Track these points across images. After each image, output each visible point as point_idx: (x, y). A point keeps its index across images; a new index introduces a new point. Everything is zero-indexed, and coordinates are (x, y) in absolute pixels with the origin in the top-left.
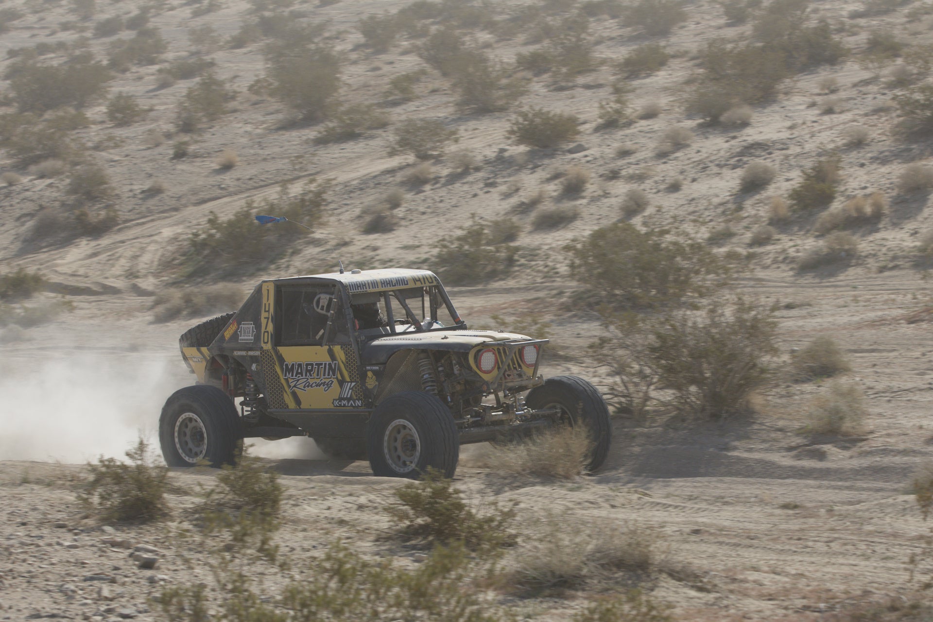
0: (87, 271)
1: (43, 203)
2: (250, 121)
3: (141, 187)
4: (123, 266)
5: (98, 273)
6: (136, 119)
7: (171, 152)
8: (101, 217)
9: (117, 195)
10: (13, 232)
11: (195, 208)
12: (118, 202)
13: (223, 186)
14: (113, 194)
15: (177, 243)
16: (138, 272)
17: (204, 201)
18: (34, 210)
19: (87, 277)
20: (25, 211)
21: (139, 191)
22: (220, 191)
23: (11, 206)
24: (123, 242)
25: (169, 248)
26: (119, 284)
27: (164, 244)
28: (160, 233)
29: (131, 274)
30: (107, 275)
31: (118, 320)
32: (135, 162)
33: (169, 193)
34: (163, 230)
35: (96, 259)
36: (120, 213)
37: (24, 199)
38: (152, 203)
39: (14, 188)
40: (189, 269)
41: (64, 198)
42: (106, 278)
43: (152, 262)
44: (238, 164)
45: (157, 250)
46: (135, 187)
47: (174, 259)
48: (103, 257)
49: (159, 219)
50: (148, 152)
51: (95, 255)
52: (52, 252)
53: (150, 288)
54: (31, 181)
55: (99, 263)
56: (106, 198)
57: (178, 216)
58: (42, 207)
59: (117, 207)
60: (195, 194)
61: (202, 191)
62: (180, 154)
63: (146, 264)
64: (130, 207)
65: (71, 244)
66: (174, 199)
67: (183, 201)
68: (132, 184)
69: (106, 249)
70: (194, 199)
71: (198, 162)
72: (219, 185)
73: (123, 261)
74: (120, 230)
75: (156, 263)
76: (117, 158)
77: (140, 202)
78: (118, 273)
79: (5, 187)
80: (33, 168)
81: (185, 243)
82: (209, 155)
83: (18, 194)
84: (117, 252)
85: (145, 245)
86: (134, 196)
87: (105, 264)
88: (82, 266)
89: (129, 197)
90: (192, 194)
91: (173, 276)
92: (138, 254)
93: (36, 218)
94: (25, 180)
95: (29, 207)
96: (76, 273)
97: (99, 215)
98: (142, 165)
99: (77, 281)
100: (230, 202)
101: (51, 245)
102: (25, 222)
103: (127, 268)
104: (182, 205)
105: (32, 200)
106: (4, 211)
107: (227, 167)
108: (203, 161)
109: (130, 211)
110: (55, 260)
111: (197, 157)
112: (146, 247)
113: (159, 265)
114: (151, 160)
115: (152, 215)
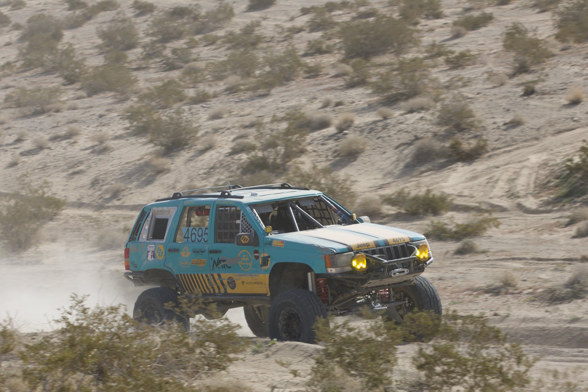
0: (471, 192)
1: (418, 134)
2: (574, 63)
3: (503, 120)
4: (502, 188)
5: (481, 194)
6: (468, 62)
7: (520, 90)
8: (472, 146)
9: (483, 127)
10: (394, 159)
11: (553, 138)
12: (485, 133)
13: (575, 119)
14: (480, 125)
15: (548, 168)
16: (518, 192)
17: (560, 132)
18: (410, 140)
19: (472, 197)
20: (401, 141)
21: (502, 123)
22: (573, 123)
23: (389, 136)
24: (498, 167)
25: (542, 172)
26: (505, 203)
27: (536, 169)
28: (528, 159)
29: (512, 195)
30: (491, 196)
31: (542, 234)
32: (491, 99)
33: (529, 125)
34: (530, 157)
35: (476, 182)
36: (488, 142)
37: (399, 131)
38: (515, 132)
39: (389, 121)
40: (564, 191)
41: (436, 129)
42: (491, 198)
43: (529, 184)
44: (584, 99)
45: (530, 174)
46: (497, 120)
47: (549, 182)
48: (483, 180)
49: (523, 147)
50: (496, 91)
51: (474, 178)
52: (433, 176)
53: (534, 207)
54: (402, 115)
55: (480, 185)
56: (473, 129)
57: (539, 145)
58: (417, 138)
59: (485, 137)
60: (552, 125)
61: (558, 123)
62: (529, 92)
63: (523, 186)
64: (496, 137)
65: (449, 169)
66: (534, 130)
67: (543, 132)
68: (493, 118)
69: (484, 172)
70: (551, 130)
71: (547, 98)
72: (572, 118)
73: (501, 184)
74: (490, 157)
75: (532, 185)
76: (470, 96)
77: (505, 133)
78: (500, 194)
79: (380, 121)
80: (403, 104)
81: (556, 168)
82: (555, 92)
83: (393, 126)
84: (494, 176)
85: (518, 170)
86: (498, 128)
87: (485, 186)
88: (465, 188)
89: (493, 129)
90: (550, 126)
91: (552, 196)
92: (513, 177)
93: (412, 147)
94: (397, 113)
95: (406, 138)
96: (461, 194)
97: (469, 144)
98: (499, 102)
99: (465, 200)
100: (583, 133)
101: (430, 170)
102: (403, 150)
103: (507, 190)
104: (541, 135)
105: (407, 132)
106: (384, 141)
107: (575, 102)
108: (552, 98)
109: (496, 140)
110: (438, 183)
111: (545, 94)
112: (520, 172)
113: (536, 187)
114: (505, 97)
115: (517, 144)
